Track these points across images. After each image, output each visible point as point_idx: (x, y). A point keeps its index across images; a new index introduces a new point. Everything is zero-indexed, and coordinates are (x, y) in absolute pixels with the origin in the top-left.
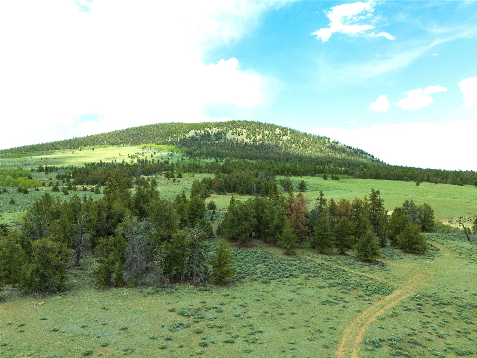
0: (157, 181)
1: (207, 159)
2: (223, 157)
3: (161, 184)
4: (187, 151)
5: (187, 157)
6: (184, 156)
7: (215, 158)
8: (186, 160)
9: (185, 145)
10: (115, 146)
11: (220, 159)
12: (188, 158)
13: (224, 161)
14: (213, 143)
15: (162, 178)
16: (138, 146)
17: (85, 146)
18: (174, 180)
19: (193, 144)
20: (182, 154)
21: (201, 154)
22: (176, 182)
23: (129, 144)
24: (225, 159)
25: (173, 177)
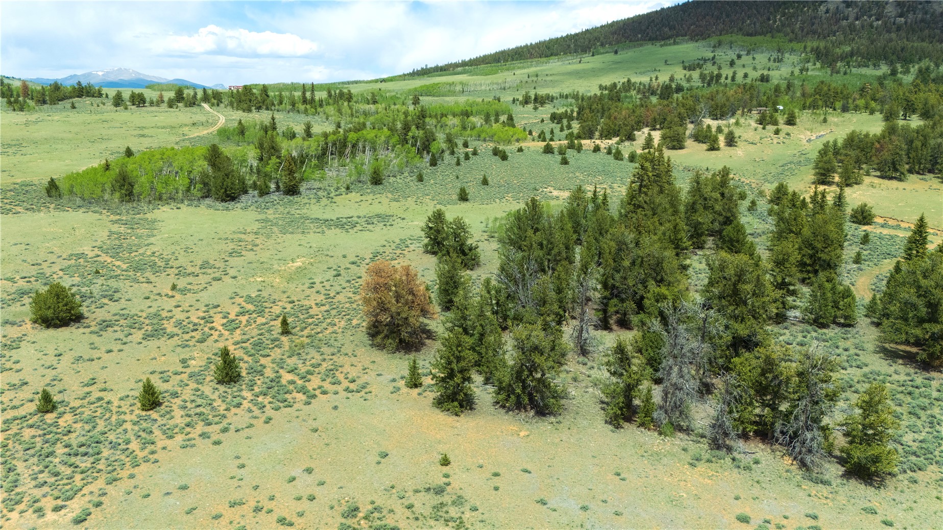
0: (737, 132)
1: (868, 67)
2: (911, 61)
3: (746, 141)
4: (818, 48)
5: (815, 64)
6: (808, 62)
7: (891, 63)
8: (813, 70)
9: (814, 32)
10: (658, 44)
11: (902, 67)
12: (818, 65)
13: (914, 69)
14: (888, 24)
15: (750, 125)
16: (704, 43)
17: (602, 45)
18: (777, 132)
19: (835, 28)
20: (803, 55)
21: (852, 54)
22: (782, 135)
23: (686, 38)
24: (917, 67)
25: (775, 123)
